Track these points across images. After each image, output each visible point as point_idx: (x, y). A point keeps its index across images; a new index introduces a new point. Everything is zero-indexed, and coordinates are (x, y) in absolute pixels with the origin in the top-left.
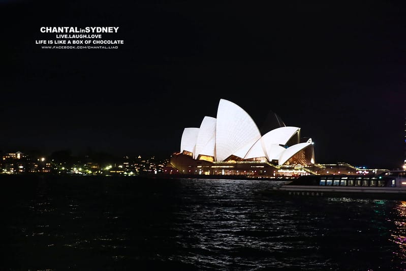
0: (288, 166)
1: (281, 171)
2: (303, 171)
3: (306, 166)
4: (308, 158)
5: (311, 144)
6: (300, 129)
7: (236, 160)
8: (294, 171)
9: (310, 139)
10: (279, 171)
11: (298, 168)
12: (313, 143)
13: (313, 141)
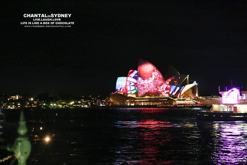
0: (182, 99)
1: (178, 101)
2: (191, 101)
3: (193, 98)
4: (194, 93)
5: (196, 85)
7: (150, 96)
8: (186, 101)
9: (195, 82)
10: (176, 102)
11: (188, 100)
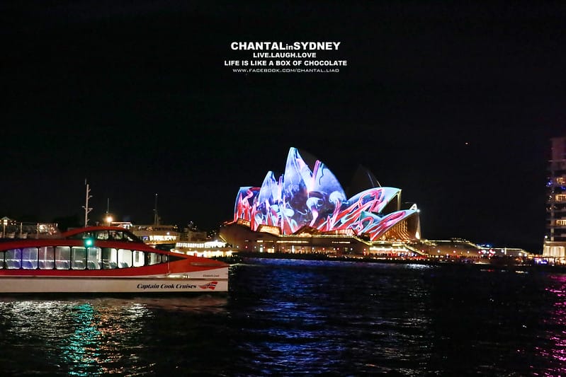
0: (383, 242)
1: (374, 248)
2: (404, 249)
3: (409, 241)
4: (411, 230)
5: (416, 213)
6: (400, 190)
7: (311, 233)
8: (391, 249)
9: (415, 205)
10: (371, 249)
11: (397, 245)
12: (418, 211)
13: (418, 208)
